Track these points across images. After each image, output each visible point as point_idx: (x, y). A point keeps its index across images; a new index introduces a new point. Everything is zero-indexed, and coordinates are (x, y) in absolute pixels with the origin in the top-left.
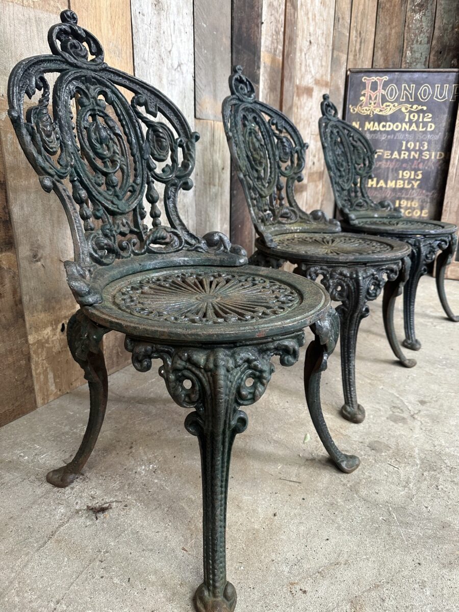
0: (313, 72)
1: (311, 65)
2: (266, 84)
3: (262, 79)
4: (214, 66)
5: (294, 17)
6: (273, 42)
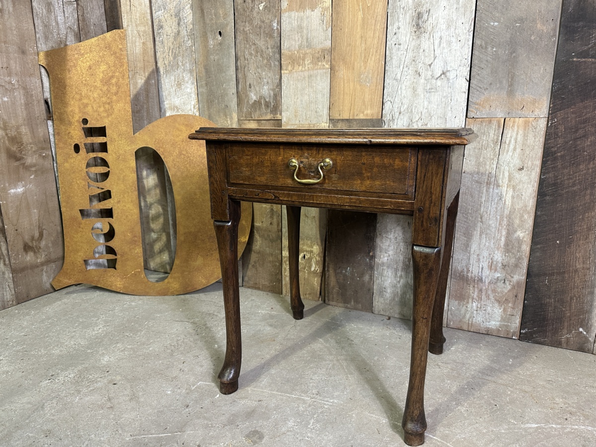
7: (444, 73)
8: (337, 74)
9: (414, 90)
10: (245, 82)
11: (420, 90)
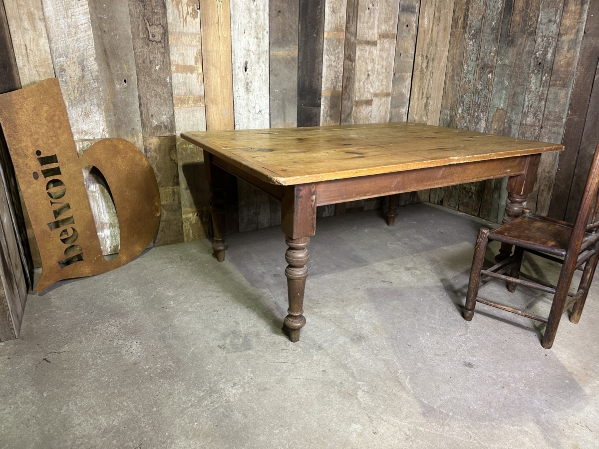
0: (372, 91)
1: (370, 87)
2: (326, 105)
3: (322, 103)
4: (284, 107)
5: (352, 66)
6: (332, 83)
7: (260, 111)
8: (209, 110)
9: (248, 119)
10: (148, 113)
11: (251, 119)
